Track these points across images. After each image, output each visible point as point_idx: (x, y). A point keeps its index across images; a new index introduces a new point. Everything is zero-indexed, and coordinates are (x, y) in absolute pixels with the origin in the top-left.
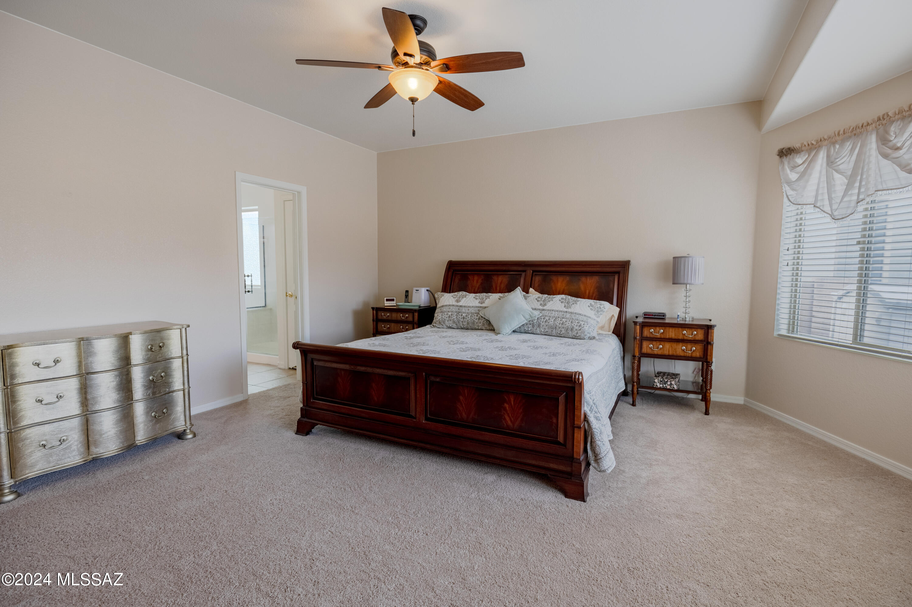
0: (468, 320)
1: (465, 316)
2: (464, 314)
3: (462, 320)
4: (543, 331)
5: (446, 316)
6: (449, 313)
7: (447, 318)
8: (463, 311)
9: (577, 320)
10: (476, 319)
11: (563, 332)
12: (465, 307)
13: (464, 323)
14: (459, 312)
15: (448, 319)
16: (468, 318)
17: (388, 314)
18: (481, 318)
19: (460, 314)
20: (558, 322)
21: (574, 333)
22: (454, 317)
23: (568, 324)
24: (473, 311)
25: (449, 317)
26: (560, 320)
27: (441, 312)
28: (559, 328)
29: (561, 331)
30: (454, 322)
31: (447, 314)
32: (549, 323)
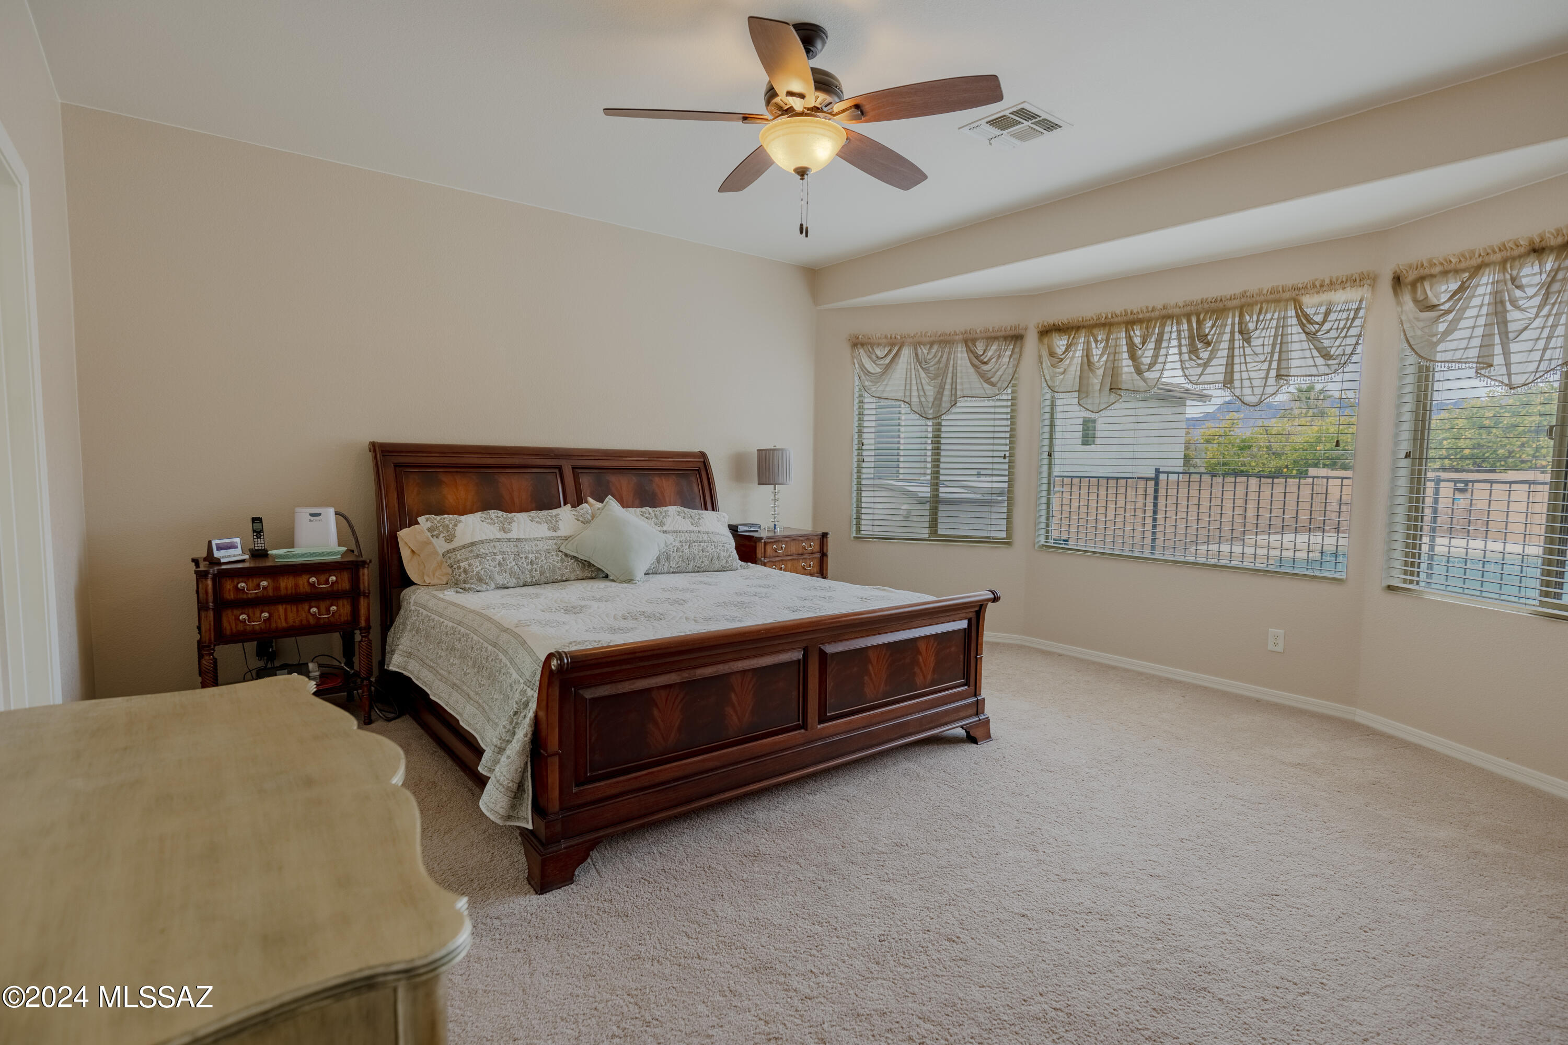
0: (542, 567)
1: (534, 559)
2: (530, 556)
3: (529, 567)
4: (673, 566)
5: (493, 564)
6: (498, 557)
7: (495, 567)
8: (527, 548)
9: (720, 542)
10: (558, 562)
11: (706, 563)
12: (526, 540)
13: (534, 573)
14: (521, 552)
15: (497, 569)
16: (542, 561)
17: (264, 583)
18: (566, 559)
19: (521, 556)
20: (696, 549)
21: (723, 563)
22: (511, 563)
23: (711, 549)
24: (546, 547)
25: (499, 564)
26: (699, 546)
27: (477, 556)
28: (700, 558)
29: (702, 562)
30: (513, 574)
31: (493, 560)
32: (682, 552)
